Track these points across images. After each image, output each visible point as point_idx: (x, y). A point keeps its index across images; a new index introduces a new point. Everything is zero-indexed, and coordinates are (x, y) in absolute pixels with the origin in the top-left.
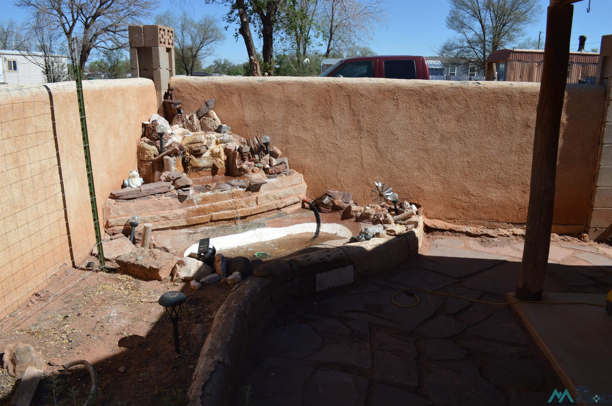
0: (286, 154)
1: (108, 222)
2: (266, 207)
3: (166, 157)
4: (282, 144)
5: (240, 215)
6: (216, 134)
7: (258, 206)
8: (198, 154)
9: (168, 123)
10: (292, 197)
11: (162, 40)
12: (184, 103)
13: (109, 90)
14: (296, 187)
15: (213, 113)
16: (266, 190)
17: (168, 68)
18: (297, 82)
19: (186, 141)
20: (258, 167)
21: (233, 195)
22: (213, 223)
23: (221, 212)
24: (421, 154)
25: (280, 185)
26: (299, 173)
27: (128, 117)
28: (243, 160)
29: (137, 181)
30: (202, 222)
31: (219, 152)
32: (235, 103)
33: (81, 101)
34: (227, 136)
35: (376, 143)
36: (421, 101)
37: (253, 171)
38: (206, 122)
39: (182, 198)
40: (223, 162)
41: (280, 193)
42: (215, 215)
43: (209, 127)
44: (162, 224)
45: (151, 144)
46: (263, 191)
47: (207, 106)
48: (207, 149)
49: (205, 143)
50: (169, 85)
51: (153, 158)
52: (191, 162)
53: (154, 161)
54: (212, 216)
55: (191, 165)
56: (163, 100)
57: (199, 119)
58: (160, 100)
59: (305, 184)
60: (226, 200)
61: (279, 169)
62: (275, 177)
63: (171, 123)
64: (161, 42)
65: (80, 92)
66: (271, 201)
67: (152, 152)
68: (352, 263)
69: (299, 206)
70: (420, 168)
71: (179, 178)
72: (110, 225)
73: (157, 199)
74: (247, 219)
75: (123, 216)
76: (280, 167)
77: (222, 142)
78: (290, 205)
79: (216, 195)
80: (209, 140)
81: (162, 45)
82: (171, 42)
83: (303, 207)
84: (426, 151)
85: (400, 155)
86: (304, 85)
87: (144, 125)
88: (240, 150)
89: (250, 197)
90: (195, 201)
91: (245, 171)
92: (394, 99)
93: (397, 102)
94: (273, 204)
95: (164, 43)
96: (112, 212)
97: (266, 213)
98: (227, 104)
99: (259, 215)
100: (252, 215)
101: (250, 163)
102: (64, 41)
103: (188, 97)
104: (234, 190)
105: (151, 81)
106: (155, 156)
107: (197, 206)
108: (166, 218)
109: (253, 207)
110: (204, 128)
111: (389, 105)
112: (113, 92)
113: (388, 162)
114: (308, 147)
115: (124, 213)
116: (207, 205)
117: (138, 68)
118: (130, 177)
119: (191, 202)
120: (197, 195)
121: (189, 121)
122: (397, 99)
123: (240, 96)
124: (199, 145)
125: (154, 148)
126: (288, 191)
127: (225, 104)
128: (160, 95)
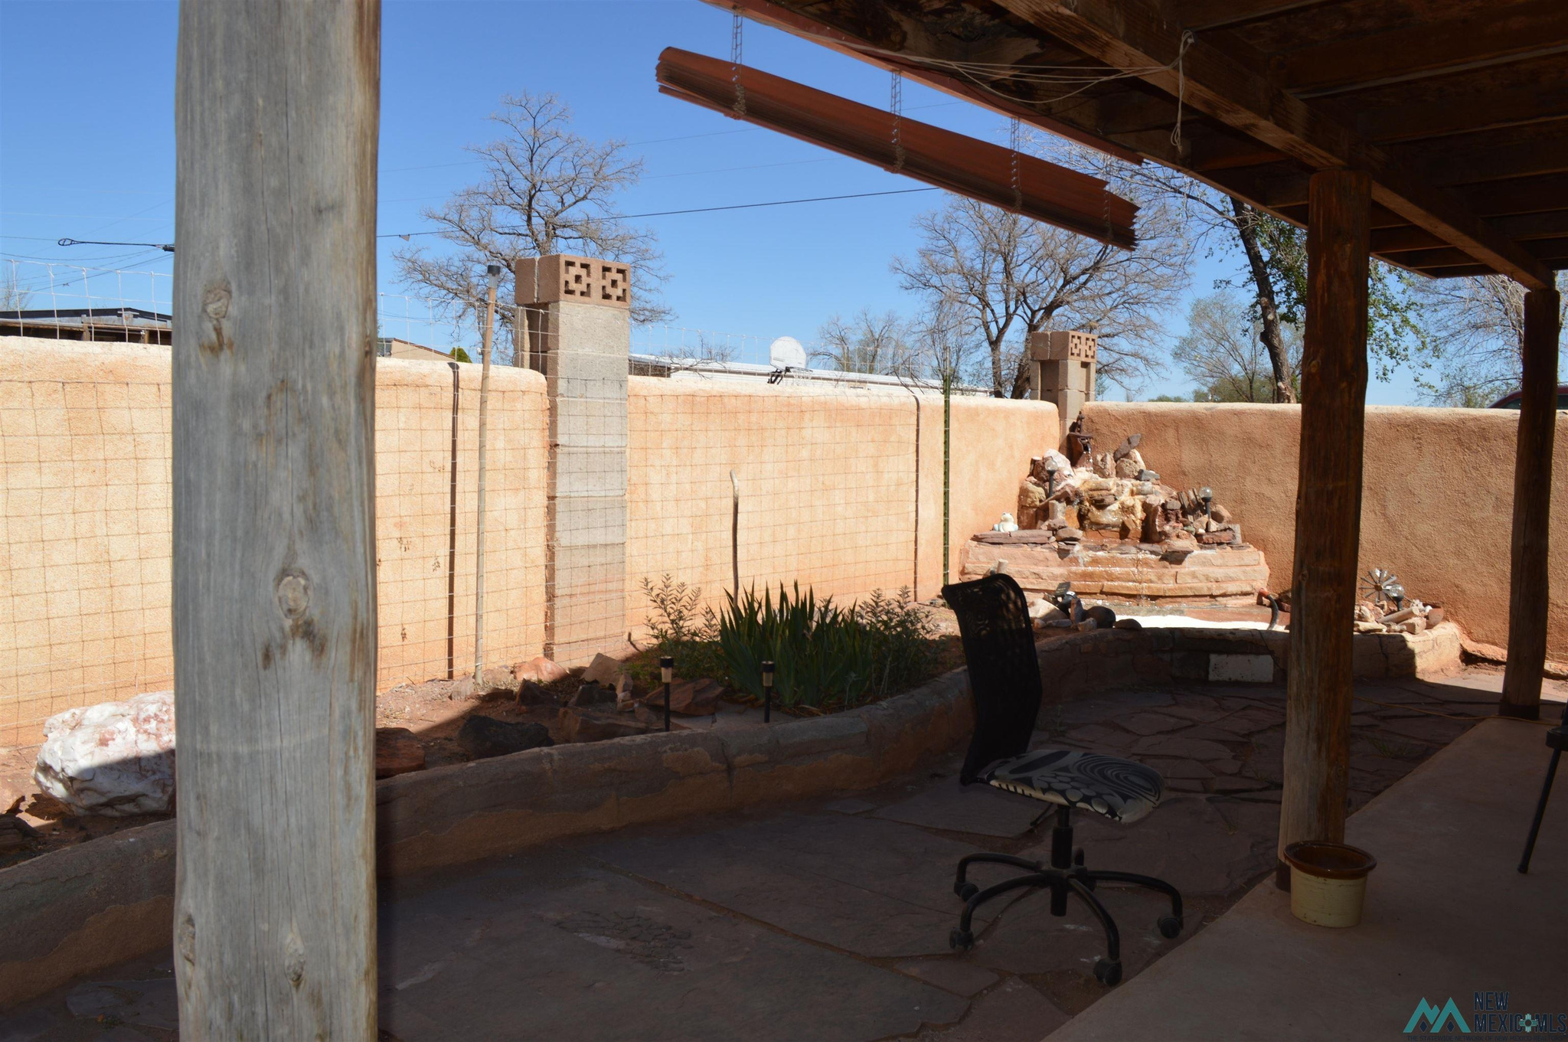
0: (1238, 518)
1: (964, 567)
2: (1191, 588)
3: (1054, 502)
4: (1234, 504)
5: (1146, 593)
6: (1134, 481)
7: (1177, 586)
8: (1101, 505)
9: (1069, 462)
10: (1238, 583)
11: (1076, 351)
12: (1098, 438)
13: (988, 409)
14: (1248, 569)
15: (1137, 454)
16: (1194, 564)
17: (1084, 389)
18: (1261, 410)
19: (1087, 486)
20: (1187, 531)
21: (1137, 563)
22: (1104, 596)
23: (1116, 584)
24: (1461, 529)
25: (1219, 562)
26: (1259, 550)
27: (1011, 447)
28: (1168, 520)
29: (1011, 526)
30: (1088, 591)
31: (1133, 506)
32: (1170, 440)
33: (947, 412)
34: (1148, 486)
35: (1384, 507)
36: (1460, 442)
37: (1178, 536)
38: (1123, 465)
39: (1063, 554)
40: (1138, 522)
41: (1219, 573)
42: (1108, 585)
43: (1127, 472)
44: (1032, 583)
45: (1037, 485)
46: (1188, 563)
47: (1130, 443)
48: (1116, 499)
49: (1113, 492)
50: (1080, 413)
51: (1038, 503)
52: (1089, 515)
53: (1038, 508)
54: (1103, 586)
55: (1089, 519)
56: (1068, 432)
57: (1116, 461)
58: (1064, 432)
59: (1267, 567)
60: (1127, 567)
61: (1220, 537)
62: (1211, 548)
63: (1074, 464)
64: (1072, 354)
65: (947, 403)
66: (1201, 582)
67: (1037, 496)
68: (1271, 653)
69: (1253, 600)
70: (1459, 553)
71: (1063, 527)
72: (966, 571)
73: (1029, 550)
74: (1158, 601)
75: (983, 563)
76: (1224, 534)
77: (1139, 493)
78: (1236, 595)
79: (1113, 557)
80: (1120, 488)
81: (1075, 357)
82: (1090, 353)
83: (1260, 603)
84: (1470, 524)
85: (1423, 528)
86: (1272, 415)
87: (1033, 462)
88: (1163, 506)
89: (1166, 571)
90: (1080, 561)
91: (1166, 535)
92: (1414, 439)
93: (1420, 443)
94: (1204, 587)
95: (1079, 355)
96: (970, 556)
97: (1191, 599)
98: (1158, 442)
99: (1179, 599)
100: (1166, 597)
101: (1176, 524)
102: (984, 358)
103: (1104, 430)
104: (1141, 556)
105: (1054, 406)
106: (1041, 501)
107: (1083, 568)
108: (1038, 576)
109: (1168, 586)
110: (1120, 473)
111: (1407, 447)
112: (994, 413)
113: (1404, 540)
114: (1274, 510)
115: (985, 560)
116: (1099, 569)
117: (1040, 388)
118: (1002, 521)
119: (1075, 561)
120: (1085, 553)
121: (1100, 463)
122: (1420, 439)
123: (1177, 431)
124: (1104, 492)
125: (1041, 490)
126: (1232, 572)
127: (1155, 441)
128: (1065, 425)
